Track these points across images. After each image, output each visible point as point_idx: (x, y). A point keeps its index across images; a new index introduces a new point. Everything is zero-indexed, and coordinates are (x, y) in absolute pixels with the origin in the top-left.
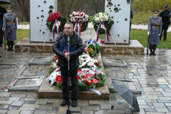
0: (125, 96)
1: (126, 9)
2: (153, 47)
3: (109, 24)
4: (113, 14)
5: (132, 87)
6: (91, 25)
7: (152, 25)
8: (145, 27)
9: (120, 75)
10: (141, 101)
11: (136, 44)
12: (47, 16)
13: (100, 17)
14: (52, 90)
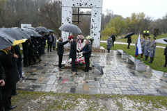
0: (98, 68)
1: (98, 35)
2: (109, 50)
3: (92, 40)
4: (94, 36)
5: (101, 65)
6: (85, 40)
7: (108, 41)
8: (106, 42)
9: (96, 60)
10: (104, 70)
11: (102, 48)
12: (68, 37)
13: (89, 37)
14: (70, 65)
